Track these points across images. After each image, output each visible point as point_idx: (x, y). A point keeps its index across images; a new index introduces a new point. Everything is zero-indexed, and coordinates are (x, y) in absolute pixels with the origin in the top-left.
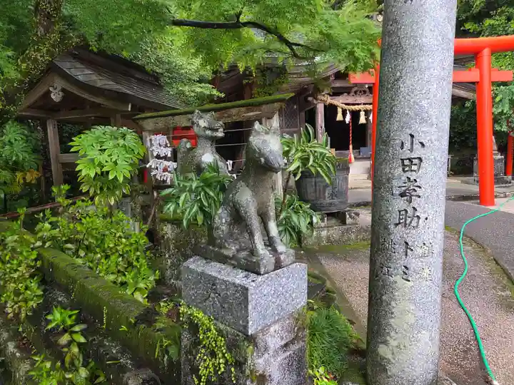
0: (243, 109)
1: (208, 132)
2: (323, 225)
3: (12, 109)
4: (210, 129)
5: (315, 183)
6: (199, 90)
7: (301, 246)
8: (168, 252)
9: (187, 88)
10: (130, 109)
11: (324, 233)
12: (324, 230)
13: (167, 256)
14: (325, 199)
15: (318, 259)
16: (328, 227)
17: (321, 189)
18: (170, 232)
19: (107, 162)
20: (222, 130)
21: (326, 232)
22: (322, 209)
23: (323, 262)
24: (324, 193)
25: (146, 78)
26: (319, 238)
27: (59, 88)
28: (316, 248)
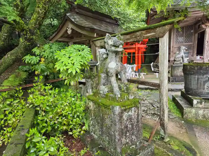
0: (144, 32)
1: (113, 48)
2: (200, 106)
3: (34, 38)
4: (114, 46)
5: (198, 78)
6: (137, 25)
7: (183, 117)
8: (91, 117)
9: (132, 25)
10: (95, 36)
11: (201, 112)
12: (200, 110)
13: (90, 119)
14: (204, 89)
15: (194, 131)
16: (205, 108)
17: (202, 83)
18: (92, 106)
19: (69, 63)
20: (121, 46)
21: (202, 111)
22: (201, 96)
23: (197, 134)
24: (204, 85)
25: (111, 21)
26: (197, 114)
27: (70, 28)
28: (194, 120)
